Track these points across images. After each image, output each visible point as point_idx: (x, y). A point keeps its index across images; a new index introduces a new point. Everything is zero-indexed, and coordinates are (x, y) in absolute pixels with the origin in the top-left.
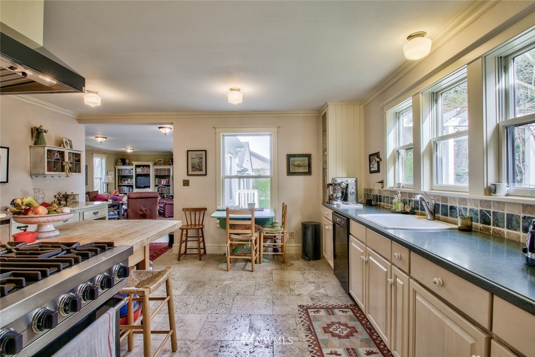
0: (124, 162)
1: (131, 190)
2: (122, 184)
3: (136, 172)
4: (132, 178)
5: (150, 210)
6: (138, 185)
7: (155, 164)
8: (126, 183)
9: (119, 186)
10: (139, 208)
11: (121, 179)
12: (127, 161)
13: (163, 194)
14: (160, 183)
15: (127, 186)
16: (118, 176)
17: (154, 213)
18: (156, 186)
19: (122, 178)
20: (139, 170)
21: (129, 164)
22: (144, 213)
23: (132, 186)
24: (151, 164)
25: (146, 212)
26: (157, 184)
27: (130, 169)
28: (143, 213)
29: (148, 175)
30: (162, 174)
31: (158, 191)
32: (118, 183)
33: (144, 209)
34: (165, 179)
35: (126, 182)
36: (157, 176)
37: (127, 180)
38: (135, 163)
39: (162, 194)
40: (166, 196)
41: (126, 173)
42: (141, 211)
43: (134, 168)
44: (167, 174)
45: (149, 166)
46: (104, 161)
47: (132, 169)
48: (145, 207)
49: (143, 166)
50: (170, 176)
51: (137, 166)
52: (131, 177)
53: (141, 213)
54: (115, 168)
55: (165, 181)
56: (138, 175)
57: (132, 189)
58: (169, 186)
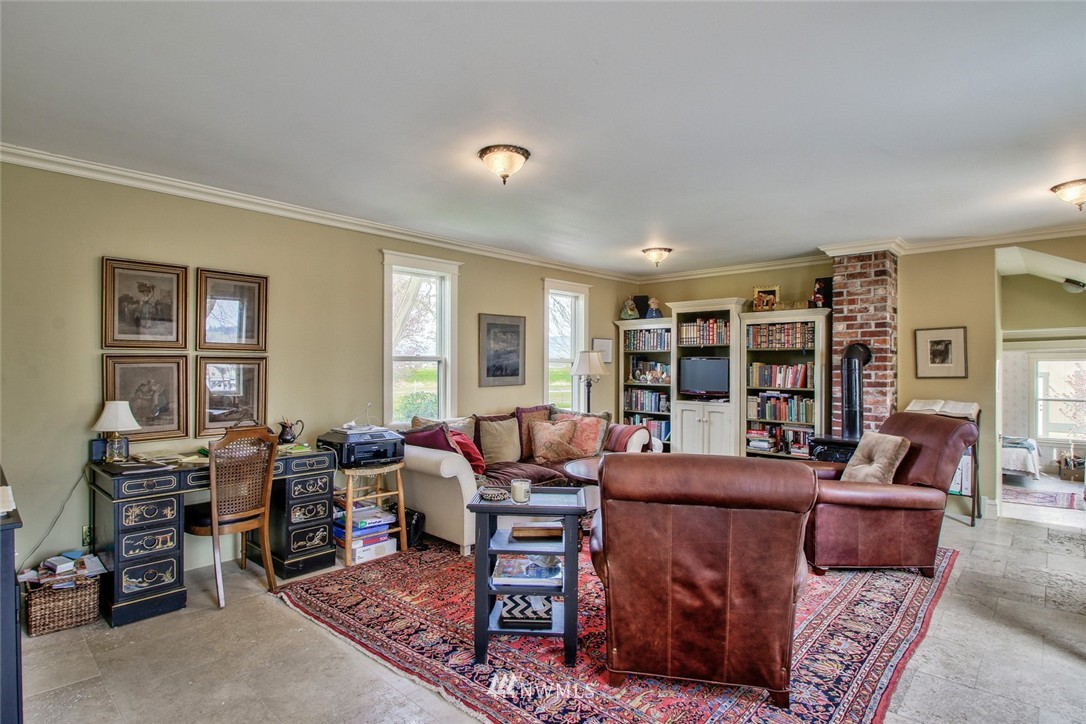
0: (642, 307)
1: (663, 403)
2: (637, 383)
3: (679, 339)
4: (668, 364)
5: (750, 589)
6: (687, 387)
7: (750, 307)
8: (648, 378)
9: (627, 388)
10: (676, 563)
11: (636, 366)
12: (653, 304)
13: (779, 425)
14: (770, 380)
15: (653, 389)
16: (627, 355)
17: (775, 610)
18: (752, 392)
19: (638, 360)
20: (692, 334)
21: (660, 313)
22: (707, 604)
23: (665, 391)
24: (733, 305)
25: (717, 601)
26: (755, 384)
27: (659, 331)
28: (697, 603)
29: (720, 352)
30: (777, 347)
31: (761, 413)
32: (626, 379)
33: (705, 576)
34: (789, 364)
35: (649, 376)
36: (755, 356)
37: (653, 369)
38: (677, 308)
39: (774, 425)
40: (790, 436)
41: (649, 346)
42: (691, 586)
43: (673, 326)
44: (799, 346)
45: (724, 316)
46: (582, 303)
47: (668, 330)
48: (711, 566)
49: (706, 316)
50: (811, 353)
51: (686, 318)
52: (662, 358)
53: (689, 600)
54: (617, 327)
55: (790, 376)
56: (687, 352)
57: (668, 399)
58: (810, 395)
